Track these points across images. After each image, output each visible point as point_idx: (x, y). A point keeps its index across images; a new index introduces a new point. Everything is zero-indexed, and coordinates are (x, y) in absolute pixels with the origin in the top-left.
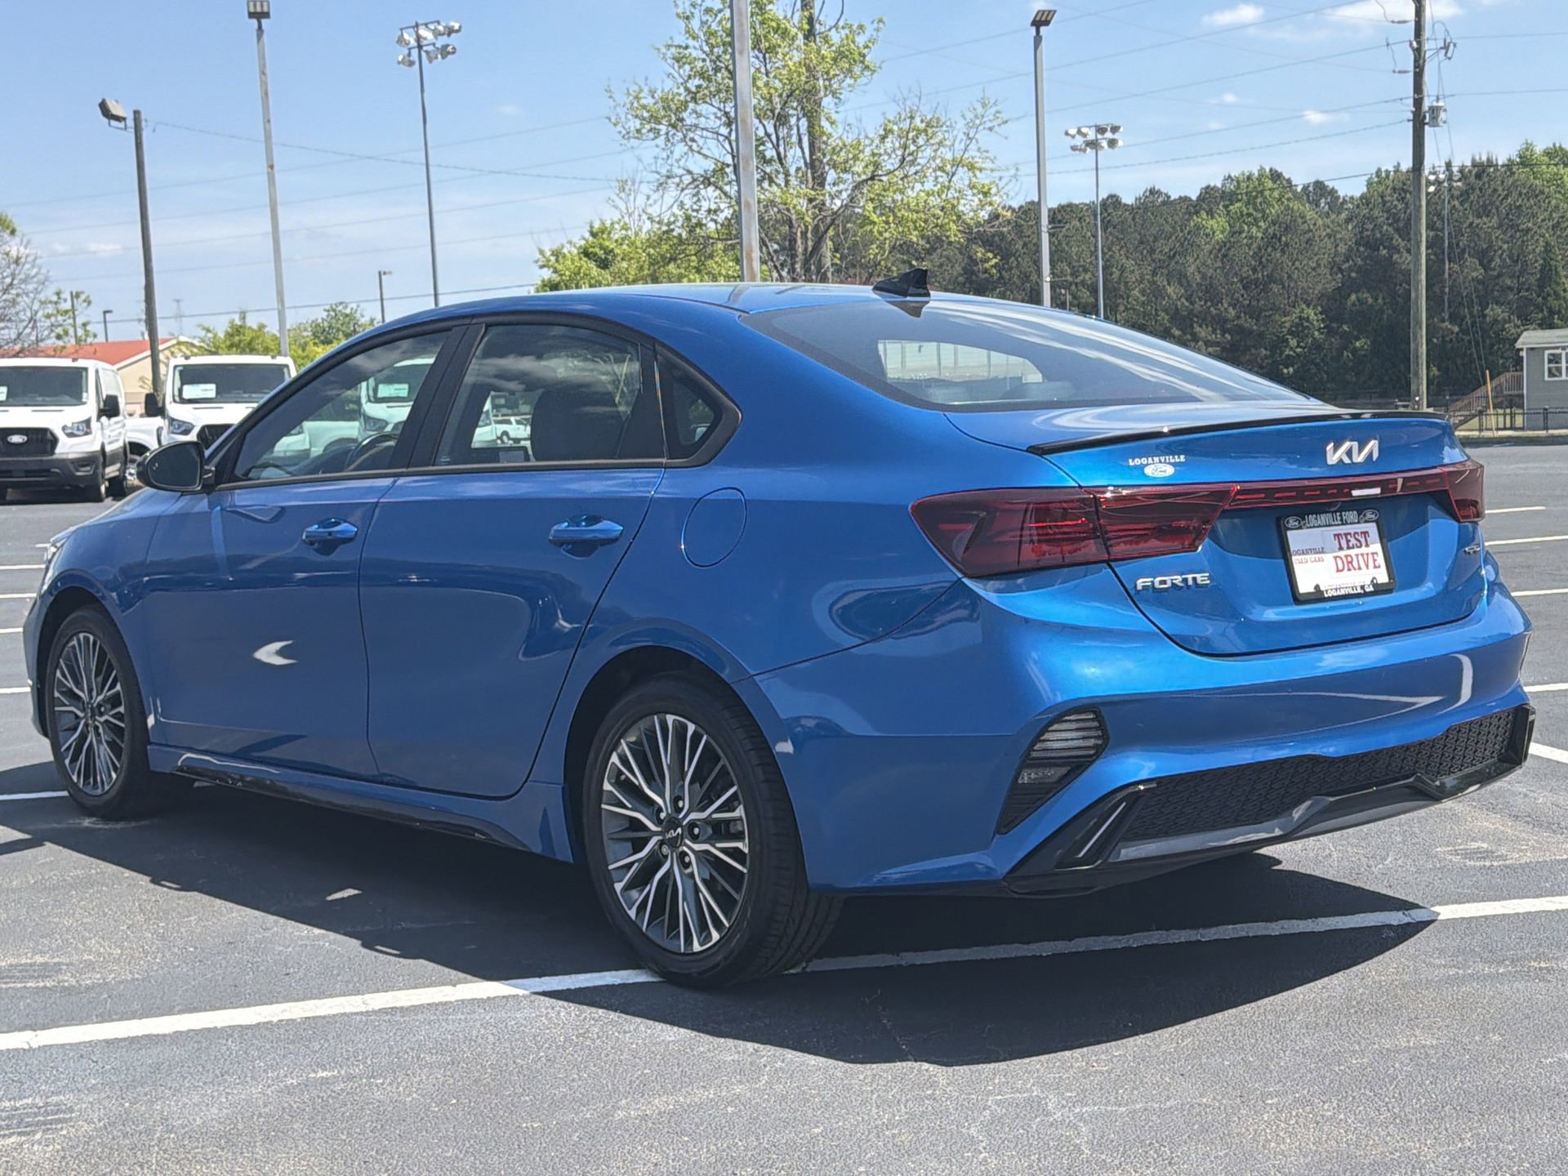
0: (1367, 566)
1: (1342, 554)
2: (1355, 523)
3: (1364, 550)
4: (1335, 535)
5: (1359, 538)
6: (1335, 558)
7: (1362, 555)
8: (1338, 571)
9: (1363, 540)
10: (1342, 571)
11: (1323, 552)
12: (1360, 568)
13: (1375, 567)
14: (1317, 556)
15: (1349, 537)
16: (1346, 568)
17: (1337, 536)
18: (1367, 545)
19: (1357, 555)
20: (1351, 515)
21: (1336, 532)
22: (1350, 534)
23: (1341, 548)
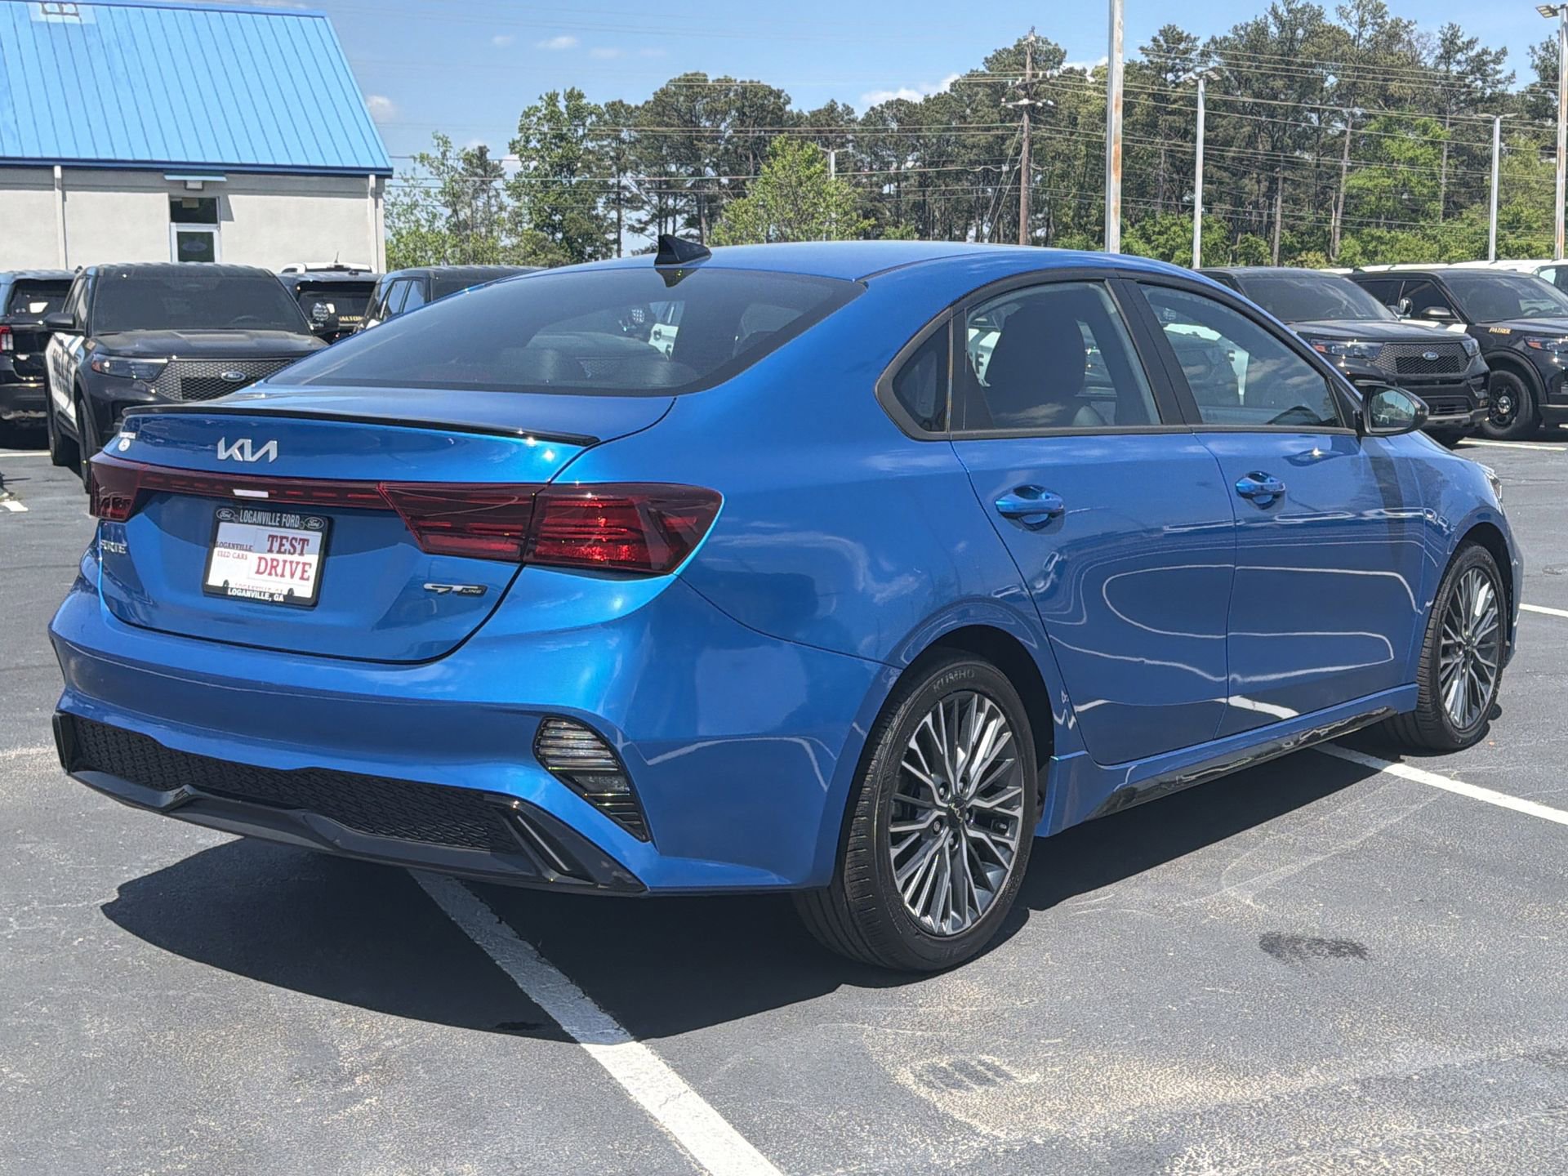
0: (292, 575)
1: (269, 556)
2: (294, 528)
3: (296, 558)
4: (270, 536)
5: (296, 544)
6: (260, 559)
7: (291, 562)
8: (258, 572)
9: (299, 548)
10: (262, 573)
11: (250, 550)
12: (283, 575)
13: (302, 578)
14: (241, 552)
15: (284, 541)
16: (268, 571)
17: (272, 537)
18: (302, 554)
19: (285, 562)
20: (293, 519)
21: (271, 533)
22: (287, 538)
23: (270, 551)
